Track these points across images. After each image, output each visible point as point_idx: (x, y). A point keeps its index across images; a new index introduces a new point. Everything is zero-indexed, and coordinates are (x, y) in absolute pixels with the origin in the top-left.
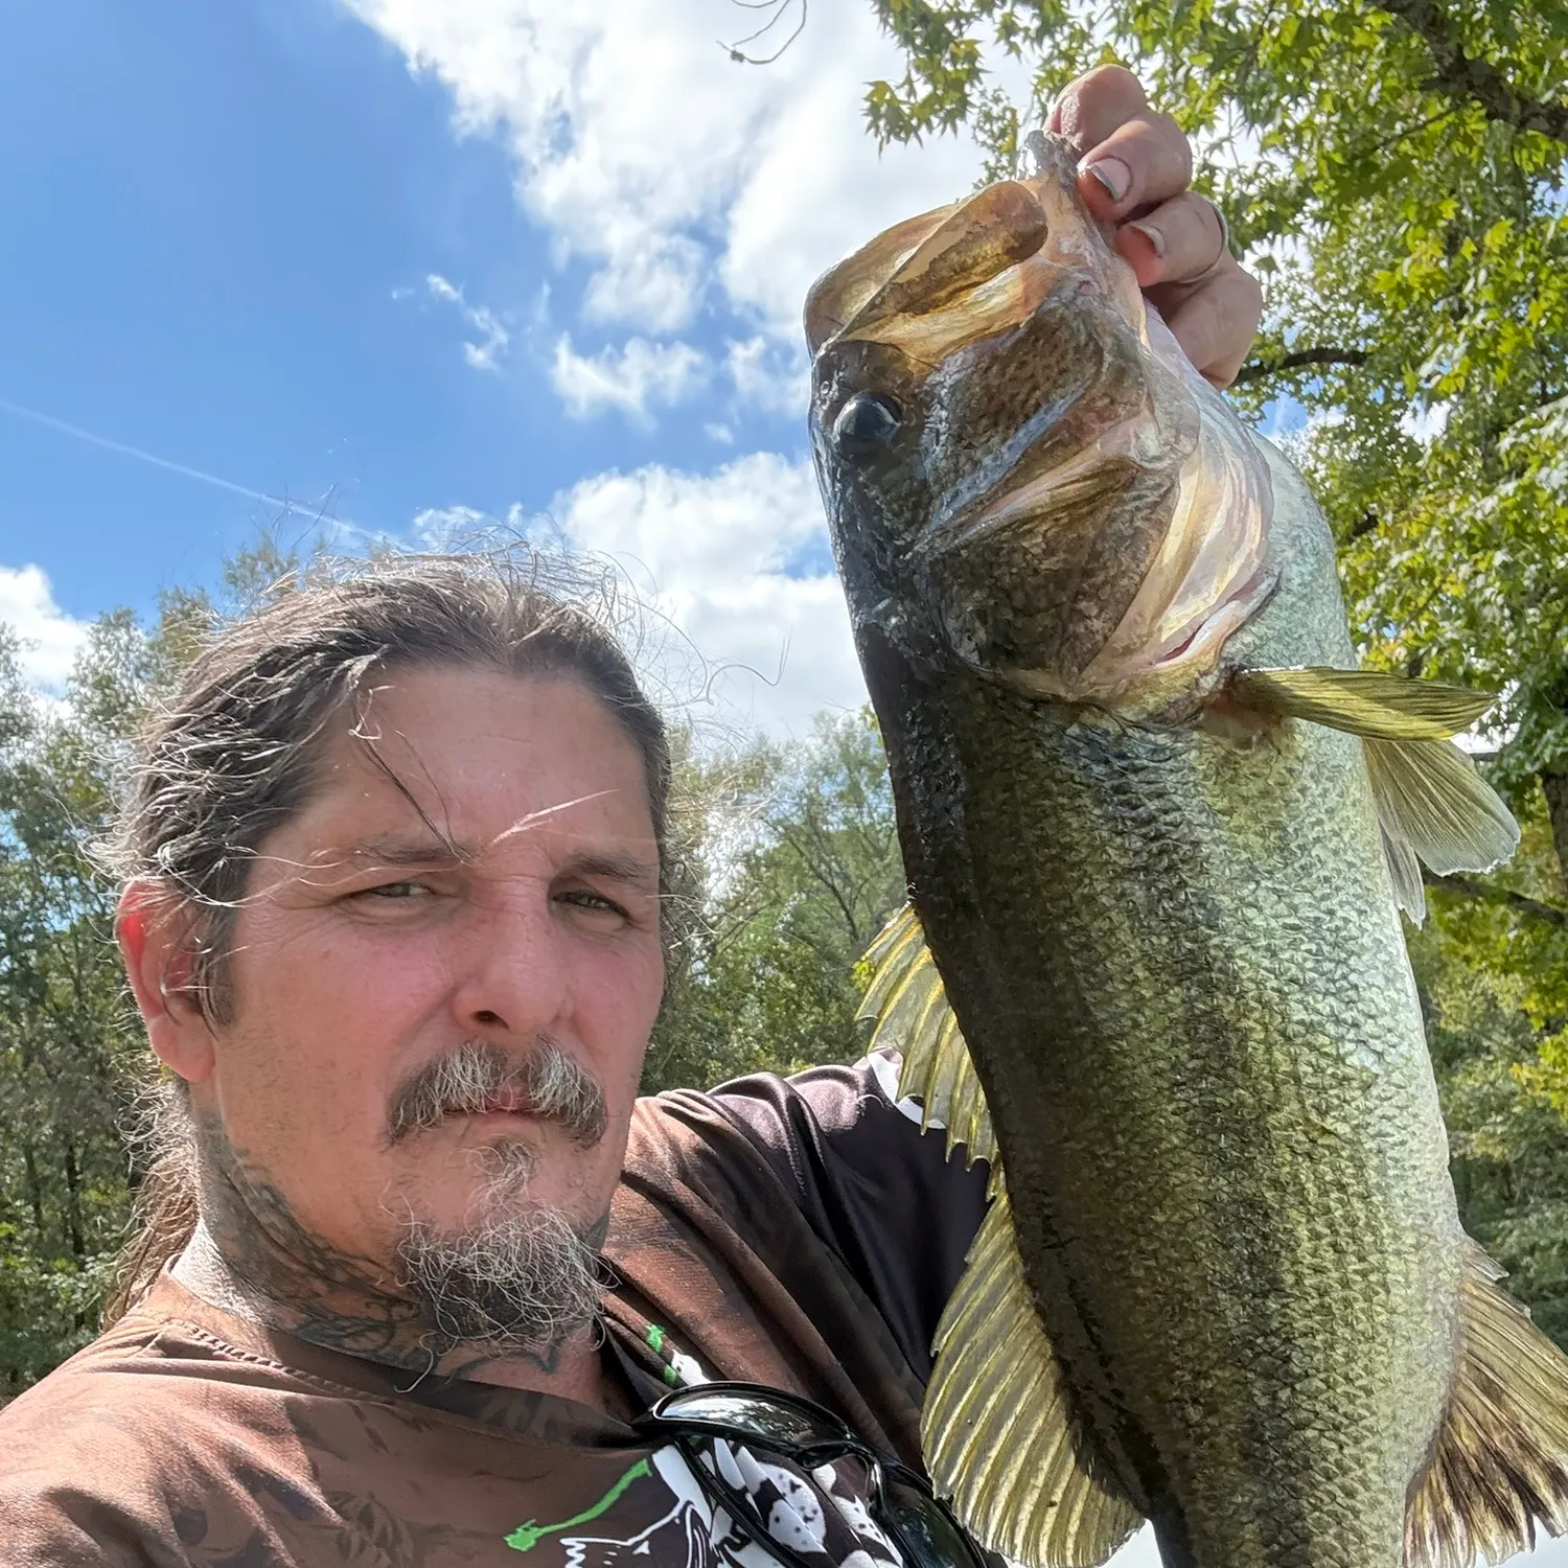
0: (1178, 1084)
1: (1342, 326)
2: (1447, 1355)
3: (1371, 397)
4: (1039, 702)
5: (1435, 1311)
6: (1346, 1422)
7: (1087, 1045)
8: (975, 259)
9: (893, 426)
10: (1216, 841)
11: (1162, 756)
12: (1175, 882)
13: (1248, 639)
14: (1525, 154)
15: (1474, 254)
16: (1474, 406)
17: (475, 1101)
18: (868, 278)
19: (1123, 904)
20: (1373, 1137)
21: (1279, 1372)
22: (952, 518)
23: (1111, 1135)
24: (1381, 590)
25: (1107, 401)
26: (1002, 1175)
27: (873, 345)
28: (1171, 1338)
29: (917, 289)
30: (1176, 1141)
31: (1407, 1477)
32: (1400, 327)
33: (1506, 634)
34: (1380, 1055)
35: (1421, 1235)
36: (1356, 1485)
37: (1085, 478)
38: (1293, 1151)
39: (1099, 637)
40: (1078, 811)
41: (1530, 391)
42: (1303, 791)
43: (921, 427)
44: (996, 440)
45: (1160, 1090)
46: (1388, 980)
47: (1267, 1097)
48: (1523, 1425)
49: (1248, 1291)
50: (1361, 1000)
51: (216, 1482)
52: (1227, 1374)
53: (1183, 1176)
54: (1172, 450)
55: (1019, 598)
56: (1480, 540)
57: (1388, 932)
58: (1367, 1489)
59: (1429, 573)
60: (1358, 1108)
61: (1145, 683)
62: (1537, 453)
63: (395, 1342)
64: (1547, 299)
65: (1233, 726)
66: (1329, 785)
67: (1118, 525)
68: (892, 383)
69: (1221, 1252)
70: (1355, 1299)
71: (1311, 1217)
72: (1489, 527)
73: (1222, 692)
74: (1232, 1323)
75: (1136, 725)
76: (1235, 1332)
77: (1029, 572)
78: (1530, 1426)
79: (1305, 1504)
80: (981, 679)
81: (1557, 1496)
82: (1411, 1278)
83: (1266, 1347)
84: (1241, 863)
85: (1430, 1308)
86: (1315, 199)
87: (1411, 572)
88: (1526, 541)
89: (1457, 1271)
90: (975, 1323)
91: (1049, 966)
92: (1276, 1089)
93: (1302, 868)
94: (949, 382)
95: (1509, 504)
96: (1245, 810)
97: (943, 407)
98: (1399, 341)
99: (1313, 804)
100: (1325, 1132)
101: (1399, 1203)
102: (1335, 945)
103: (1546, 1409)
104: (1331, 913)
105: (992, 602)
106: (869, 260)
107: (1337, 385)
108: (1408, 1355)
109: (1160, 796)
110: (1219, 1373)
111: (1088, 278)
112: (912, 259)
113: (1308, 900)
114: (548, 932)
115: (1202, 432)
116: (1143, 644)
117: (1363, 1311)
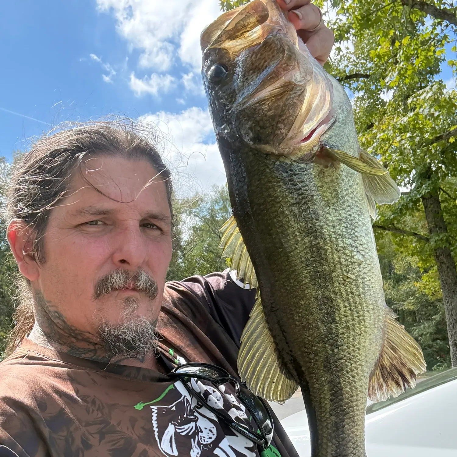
0: (307, 265)
1: (362, 67)
2: (381, 339)
3: (371, 88)
4: (268, 155)
5: (378, 327)
6: (353, 357)
7: (282, 254)
8: (248, 23)
9: (225, 73)
10: (318, 195)
11: (303, 170)
12: (307, 207)
13: (327, 136)
14: (414, 15)
15: (399, 46)
16: (401, 90)
17: (121, 286)
18: (218, 29)
19: (292, 213)
20: (361, 279)
21: (335, 345)
22: (242, 101)
23: (289, 279)
24: (375, 145)
25: (286, 65)
26: (259, 292)
27: (220, 49)
28: (305, 335)
29: (232, 32)
30: (307, 281)
31: (369, 372)
32: (379, 67)
33: (411, 158)
34: (363, 256)
35: (374, 306)
36: (355, 375)
37: (280, 88)
38: (339, 284)
39: (284, 135)
40: (280, 187)
41: (417, 85)
42: (343, 180)
43: (233, 74)
44: (255, 77)
45: (303, 267)
46: (366, 234)
47: (332, 268)
48: (402, 358)
49: (327, 322)
50: (359, 240)
51: (49, 394)
52: (321, 345)
53: (309, 291)
54: (305, 79)
55: (261, 124)
56: (403, 130)
57: (366, 220)
58: (358, 375)
59: (388, 140)
60: (357, 271)
61: (298, 149)
62: (419, 104)
63: (97, 355)
64: (421, 58)
65: (322, 161)
66: (350, 178)
67: (289, 102)
68: (225, 61)
69: (319, 312)
70: (356, 324)
71: (344, 301)
72: (405, 126)
73: (320, 152)
74: (322, 331)
75: (296, 162)
76: (323, 334)
77: (264, 115)
78: (404, 358)
79: (341, 380)
80: (251, 148)
81: (411, 378)
82: (371, 318)
83: (331, 337)
84: (325, 201)
85: (376, 326)
86: (353, 29)
87: (383, 140)
88: (416, 130)
89: (384, 316)
90: (252, 333)
91: (271, 231)
92: (335, 266)
93: (342, 202)
94: (241, 60)
95: (411, 119)
96: (326, 186)
97: (239, 68)
98: (379, 71)
99: (346, 184)
100: (348, 278)
101: (368, 297)
102: (351, 225)
103: (409, 353)
104: (350, 215)
105: (254, 125)
106: (218, 24)
107: (361, 85)
108: (370, 339)
109: (302, 182)
110: (318, 345)
111: (281, 28)
112: (230, 23)
113: (344, 212)
114: (140, 236)
115: (314, 74)
116: (296, 136)
117: (358, 327)
